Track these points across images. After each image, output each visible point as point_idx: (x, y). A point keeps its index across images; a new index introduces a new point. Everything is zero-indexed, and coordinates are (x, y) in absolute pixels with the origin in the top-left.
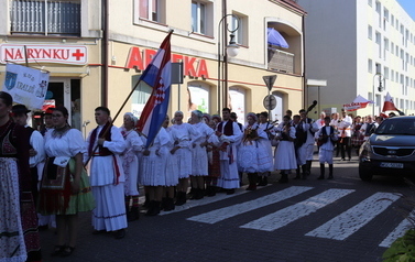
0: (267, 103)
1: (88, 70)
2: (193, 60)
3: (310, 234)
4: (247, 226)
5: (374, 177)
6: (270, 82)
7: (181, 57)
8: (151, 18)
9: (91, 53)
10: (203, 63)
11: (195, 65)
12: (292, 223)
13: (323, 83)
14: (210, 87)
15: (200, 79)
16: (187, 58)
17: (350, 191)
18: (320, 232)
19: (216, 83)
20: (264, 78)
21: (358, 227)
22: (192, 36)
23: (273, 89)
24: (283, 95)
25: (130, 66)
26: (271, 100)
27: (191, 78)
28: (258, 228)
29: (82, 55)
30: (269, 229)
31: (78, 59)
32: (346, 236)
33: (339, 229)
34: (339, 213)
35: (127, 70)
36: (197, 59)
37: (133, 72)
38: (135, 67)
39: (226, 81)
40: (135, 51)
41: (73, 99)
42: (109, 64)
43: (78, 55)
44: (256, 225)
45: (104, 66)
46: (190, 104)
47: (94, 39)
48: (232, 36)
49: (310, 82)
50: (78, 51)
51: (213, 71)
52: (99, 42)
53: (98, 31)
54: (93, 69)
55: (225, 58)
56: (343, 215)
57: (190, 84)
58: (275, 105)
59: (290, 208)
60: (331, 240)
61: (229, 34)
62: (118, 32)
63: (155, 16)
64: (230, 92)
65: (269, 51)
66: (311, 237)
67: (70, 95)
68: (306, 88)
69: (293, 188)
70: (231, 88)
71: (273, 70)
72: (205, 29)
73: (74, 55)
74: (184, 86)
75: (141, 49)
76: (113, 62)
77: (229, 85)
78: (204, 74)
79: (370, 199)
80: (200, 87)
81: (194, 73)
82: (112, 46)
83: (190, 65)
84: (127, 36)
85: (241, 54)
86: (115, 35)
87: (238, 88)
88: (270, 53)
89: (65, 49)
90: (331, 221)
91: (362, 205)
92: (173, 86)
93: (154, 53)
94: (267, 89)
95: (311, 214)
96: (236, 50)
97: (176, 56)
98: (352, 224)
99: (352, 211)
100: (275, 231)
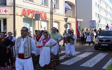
0: (65, 26)
1: (9, 16)
2: (42, 13)
3: (82, 65)
4: (62, 63)
5: (99, 48)
6: (66, 20)
7: (38, 12)
9: (10, 11)
10: (45, 14)
11: (43, 14)
12: (75, 62)
13: (82, 20)
14: (47, 22)
15: (44, 19)
16: (40, 12)
17: (92, 53)
18: (84, 65)
19: (50, 20)
20: (64, 19)
21: (96, 63)
22: (41, 5)
23: (67, 22)
24: (70, 24)
25: (22, 15)
26: (66, 25)
27: (42, 18)
28: (66, 64)
29: (7, 11)
30: (69, 64)
31: (6, 12)
32: (92, 66)
33: (90, 64)
34: (90, 59)
35: (21, 16)
36: (43, 13)
37: (23, 17)
38: (24, 15)
39: (52, 19)
40: (24, 10)
41: (4, 25)
42: (16, 14)
43: (6, 11)
45: (14, 15)
46: (41, 27)
47: (11, 6)
48: (55, 6)
49: (78, 20)
50: (6, 10)
51: (48, 16)
52: (12, 7)
53: (12, 4)
54: (11, 16)
55: (52, 12)
56: (91, 60)
58: (68, 27)
59: (75, 58)
60: (88, 67)
61: (53, 5)
62: (18, 4)
64: (53, 23)
65: (66, 10)
67: (3, 24)
70: (54, 22)
71: (66, 16)
72: (46, 3)
73: (4, 11)
74: (39, 21)
75: (26, 9)
76: (17, 14)
77: (53, 21)
78: (45, 17)
79: (98, 55)
80: (44, 21)
81: (42, 17)
82: (16, 9)
83: (41, 15)
84: (21, 5)
86: (18, 5)
87: (56, 22)
88: (66, 11)
89: (1, 9)
90: (87, 62)
91: (96, 57)
92: (36, 21)
93: (30, 11)
94: (65, 22)
95: (81, 59)
96: (56, 10)
97: (37, 12)
98: (94, 62)
99: (93, 58)
100: (71, 65)
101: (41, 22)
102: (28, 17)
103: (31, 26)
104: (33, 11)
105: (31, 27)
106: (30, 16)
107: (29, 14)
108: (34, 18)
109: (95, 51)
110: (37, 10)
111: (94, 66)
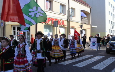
0: (81, 32)
2: (60, 20)
3: (92, 68)
4: (75, 65)
5: (110, 52)
6: (81, 26)
8: (49, 9)
10: (63, 21)
11: (61, 22)
12: (87, 65)
13: (96, 27)
14: (65, 28)
15: (62, 25)
18: (95, 67)
19: (67, 27)
20: (80, 25)
21: (106, 66)
22: (60, 14)
23: (82, 28)
24: (85, 30)
26: (82, 31)
27: (60, 25)
28: (78, 66)
30: (81, 67)
32: (102, 69)
33: (100, 67)
34: (100, 62)
35: (42, 23)
36: (62, 20)
37: (44, 24)
39: (69, 26)
44: (77, 65)
46: (60, 32)
48: (71, 14)
49: (93, 26)
51: (66, 23)
55: (69, 20)
56: (102, 63)
57: (59, 27)
58: (83, 33)
59: (87, 61)
60: (98, 70)
61: (70, 13)
63: (50, 9)
64: (70, 29)
65: (81, 18)
66: (93, 69)
68: (91, 28)
69: (88, 55)
71: (82, 23)
72: (64, 12)
74: (58, 28)
77: (70, 27)
78: (63, 24)
79: (109, 59)
80: (62, 28)
83: (59, 22)
85: (73, 19)
87: (72, 28)
88: (82, 18)
90: (98, 65)
91: (107, 60)
92: (55, 27)
93: (50, 19)
94: (80, 28)
95: (93, 62)
96: (72, 18)
97: (56, 20)
98: (104, 65)
99: (104, 62)
100: (83, 67)
101: (60, 28)
102: (48, 24)
103: (50, 31)
104: (52, 19)
105: (50, 33)
106: (50, 23)
107: (49, 21)
108: (53, 25)
109: (107, 54)
110: (56, 18)
111: (103, 69)
